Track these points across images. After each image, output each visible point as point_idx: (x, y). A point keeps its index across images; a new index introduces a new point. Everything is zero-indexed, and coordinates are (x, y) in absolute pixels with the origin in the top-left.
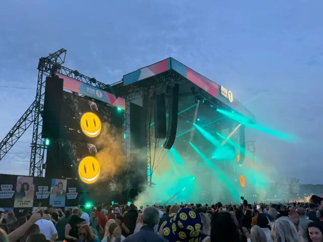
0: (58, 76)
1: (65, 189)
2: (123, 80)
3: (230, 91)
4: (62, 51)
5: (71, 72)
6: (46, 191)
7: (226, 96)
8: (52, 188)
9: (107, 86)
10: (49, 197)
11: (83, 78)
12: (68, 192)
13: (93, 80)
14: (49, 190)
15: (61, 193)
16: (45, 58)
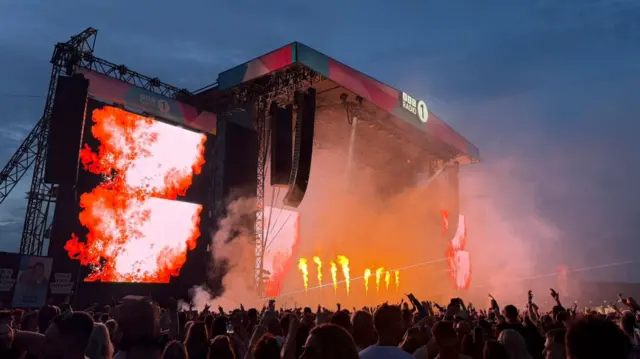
0: (81, 75)
1: (47, 275)
2: (218, 80)
3: (421, 103)
4: (90, 32)
5: (114, 69)
6: (8, 277)
7: (412, 110)
8: (20, 273)
9: (184, 92)
10: (13, 289)
11: (136, 79)
12: (54, 281)
13: (155, 82)
14: (14, 276)
15: (38, 282)
16: (63, 45)
